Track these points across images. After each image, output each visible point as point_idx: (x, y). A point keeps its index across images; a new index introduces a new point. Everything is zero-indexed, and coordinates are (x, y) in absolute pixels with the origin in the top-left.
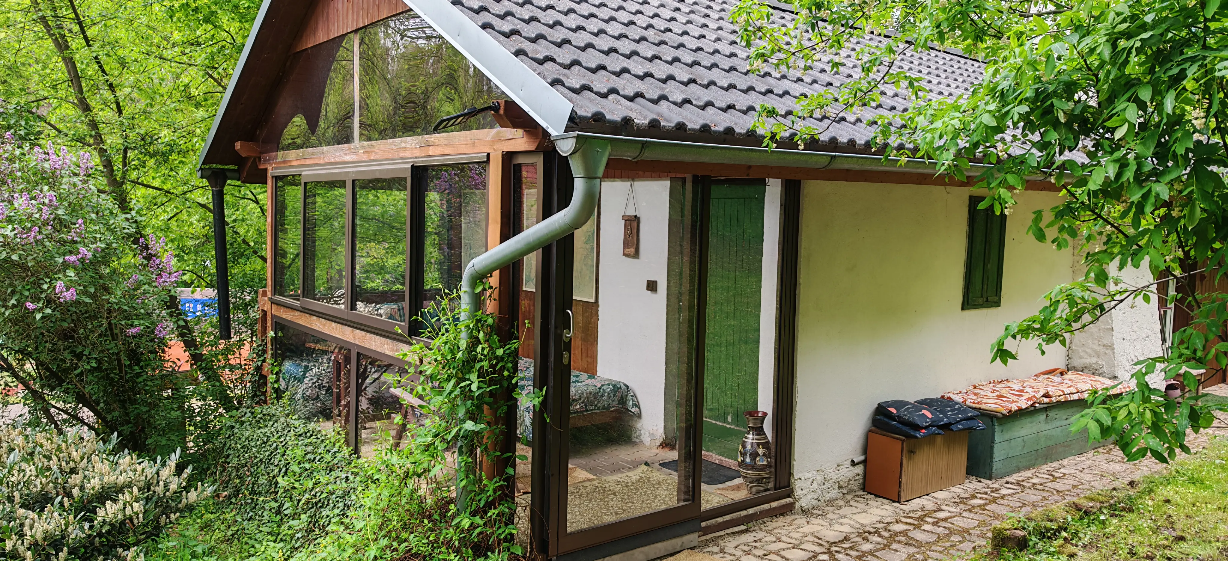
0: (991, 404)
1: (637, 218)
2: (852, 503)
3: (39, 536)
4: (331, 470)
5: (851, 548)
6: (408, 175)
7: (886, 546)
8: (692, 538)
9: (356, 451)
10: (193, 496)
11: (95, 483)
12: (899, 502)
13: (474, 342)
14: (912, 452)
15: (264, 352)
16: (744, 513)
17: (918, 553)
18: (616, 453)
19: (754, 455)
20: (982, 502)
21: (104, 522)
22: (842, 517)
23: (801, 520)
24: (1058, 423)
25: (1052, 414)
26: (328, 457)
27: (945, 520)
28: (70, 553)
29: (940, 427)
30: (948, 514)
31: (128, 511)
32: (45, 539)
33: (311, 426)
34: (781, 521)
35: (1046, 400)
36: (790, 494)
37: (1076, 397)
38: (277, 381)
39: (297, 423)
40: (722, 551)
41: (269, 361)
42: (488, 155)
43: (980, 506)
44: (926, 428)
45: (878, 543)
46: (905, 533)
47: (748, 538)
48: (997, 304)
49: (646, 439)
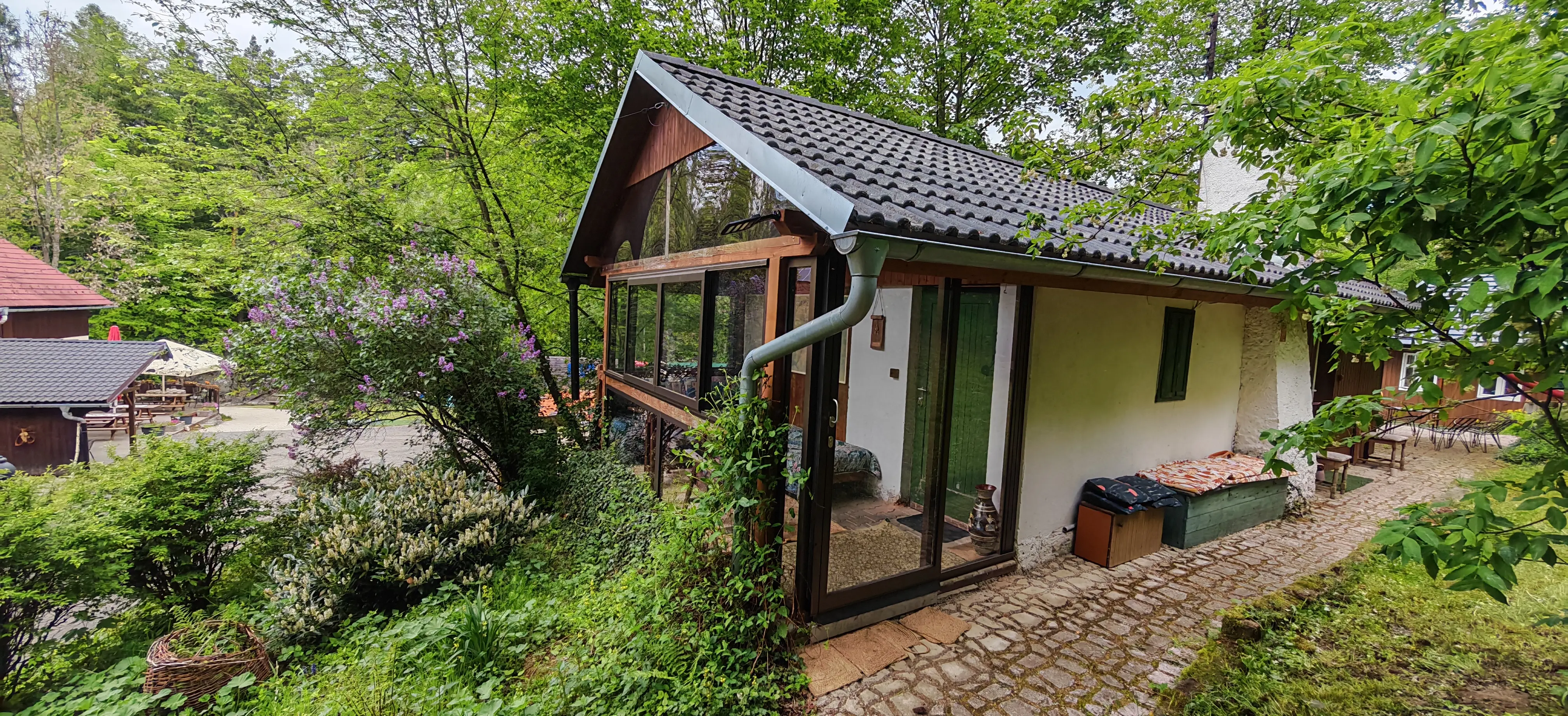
0: (1184, 484)
1: (883, 318)
2: (1066, 566)
3: (411, 556)
4: (639, 510)
5: (1076, 615)
6: (703, 279)
7: (1108, 616)
8: (933, 597)
9: (659, 495)
10: (536, 523)
11: (458, 514)
12: (1107, 568)
13: (749, 426)
14: (1120, 525)
15: (600, 410)
16: (975, 574)
17: (1140, 626)
18: (860, 507)
19: (984, 523)
20: (1183, 572)
21: (463, 546)
22: (1060, 580)
23: (1023, 581)
24: (1239, 501)
25: (1233, 493)
26: (637, 499)
27: (1155, 589)
28: (434, 570)
29: (1143, 504)
30: (1156, 584)
31: (481, 539)
32: (417, 558)
33: (628, 470)
34: (1005, 581)
35: (1230, 482)
36: (1014, 556)
37: (1253, 479)
38: (607, 433)
39: (618, 467)
40: (959, 610)
41: (603, 418)
42: (768, 260)
43: (1182, 576)
44: (1133, 505)
45: (1099, 611)
46: (1121, 601)
47: (980, 596)
48: (1183, 398)
49: (885, 497)
